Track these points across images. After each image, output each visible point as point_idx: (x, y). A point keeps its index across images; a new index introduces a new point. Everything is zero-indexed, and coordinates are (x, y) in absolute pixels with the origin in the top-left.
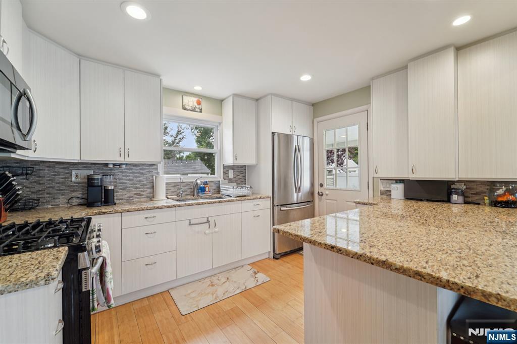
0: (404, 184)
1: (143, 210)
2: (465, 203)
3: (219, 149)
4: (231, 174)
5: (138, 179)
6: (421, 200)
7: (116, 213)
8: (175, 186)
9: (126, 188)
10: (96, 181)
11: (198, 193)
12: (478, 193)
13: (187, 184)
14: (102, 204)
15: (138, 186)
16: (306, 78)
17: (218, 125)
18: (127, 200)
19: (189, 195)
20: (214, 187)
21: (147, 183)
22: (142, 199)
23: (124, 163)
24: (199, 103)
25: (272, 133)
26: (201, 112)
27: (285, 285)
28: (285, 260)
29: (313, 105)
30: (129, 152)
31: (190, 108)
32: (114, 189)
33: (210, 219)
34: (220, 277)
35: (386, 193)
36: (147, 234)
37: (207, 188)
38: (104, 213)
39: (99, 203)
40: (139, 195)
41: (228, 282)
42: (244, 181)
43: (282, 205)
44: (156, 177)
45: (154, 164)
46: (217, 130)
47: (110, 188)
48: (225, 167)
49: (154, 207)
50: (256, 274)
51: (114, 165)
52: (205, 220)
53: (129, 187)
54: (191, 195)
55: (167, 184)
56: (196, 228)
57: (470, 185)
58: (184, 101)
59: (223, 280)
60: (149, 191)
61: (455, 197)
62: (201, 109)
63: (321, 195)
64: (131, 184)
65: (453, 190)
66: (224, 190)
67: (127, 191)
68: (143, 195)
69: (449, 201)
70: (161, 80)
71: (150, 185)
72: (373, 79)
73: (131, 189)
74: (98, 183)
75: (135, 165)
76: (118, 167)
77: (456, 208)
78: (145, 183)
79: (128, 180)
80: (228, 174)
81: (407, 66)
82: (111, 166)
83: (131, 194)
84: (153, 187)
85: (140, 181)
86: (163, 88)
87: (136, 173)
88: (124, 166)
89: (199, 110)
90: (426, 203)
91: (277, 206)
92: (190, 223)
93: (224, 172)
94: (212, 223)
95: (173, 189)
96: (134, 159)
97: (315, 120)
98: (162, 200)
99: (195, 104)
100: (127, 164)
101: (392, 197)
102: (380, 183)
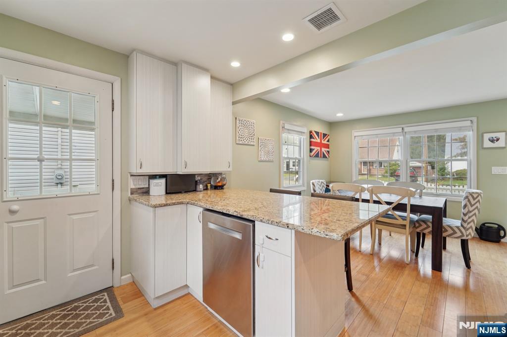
0: (166, 179)
2: (204, 190)
35: (138, 191)
61: (200, 187)
65: (198, 181)
72: (135, 51)
77: (201, 195)
101: (151, 194)
102: (131, 179)
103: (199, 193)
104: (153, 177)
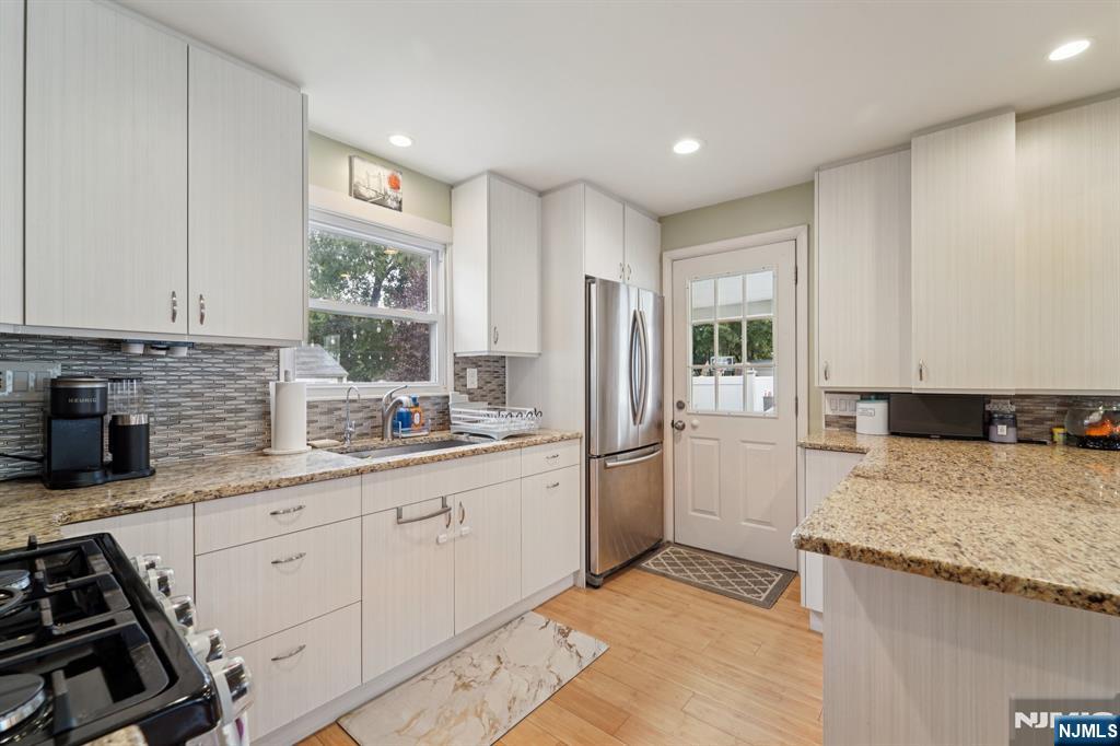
0: (889, 403)
1: (267, 488)
2: (1020, 441)
3: (442, 311)
4: (472, 379)
5: (220, 392)
6: (927, 437)
7: (177, 504)
8: (330, 411)
9: (179, 419)
10: (82, 401)
11: (395, 427)
12: (1040, 421)
13: (364, 406)
14: (106, 475)
15: (216, 412)
16: (687, 147)
17: (441, 249)
18: (181, 457)
19: (367, 434)
20: (432, 412)
21: (247, 402)
22: (231, 454)
23: (186, 340)
24: (395, 185)
25: (587, 278)
26: (400, 209)
27: (651, 656)
28: (614, 588)
29: (661, 219)
30: (202, 307)
31: (372, 194)
32: (147, 426)
33: (449, 503)
34: (475, 656)
35: (837, 422)
36: (276, 562)
37: (417, 415)
38: (134, 509)
39: (98, 474)
40: (224, 439)
41: (503, 669)
42: (500, 395)
43: (607, 455)
44: (278, 387)
45: (269, 348)
46: (438, 262)
47: (134, 420)
48: (457, 360)
49: (301, 478)
50: (566, 635)
51: (151, 345)
52: (438, 506)
53: (191, 417)
54: (374, 435)
55: (311, 406)
56: (416, 530)
57: (1026, 404)
58: (355, 172)
59: (489, 666)
60: (253, 426)
61: (1002, 430)
62: (400, 202)
63: (678, 427)
64: (197, 408)
65: (996, 416)
66: (460, 419)
67: (182, 430)
68: (235, 440)
69: (985, 437)
70: (304, 98)
71: (256, 409)
72: (818, 169)
73: (197, 423)
74: (93, 404)
75: (211, 349)
76: (163, 353)
77: (1004, 452)
78: (240, 403)
79: (187, 395)
80: (464, 377)
81: (910, 143)
82: (139, 350)
83: (197, 437)
84: (266, 415)
85: (225, 399)
86: (311, 132)
87: (213, 373)
88: (183, 352)
89: (395, 205)
90: (938, 442)
91: (599, 457)
92: (399, 517)
93: (455, 374)
94: (455, 513)
95: (323, 421)
96: (216, 329)
97: (667, 257)
98: (300, 453)
99: (386, 186)
100: (192, 346)
101: (858, 430)
102: (825, 399)
103: (996, 446)
104: (866, 396)
